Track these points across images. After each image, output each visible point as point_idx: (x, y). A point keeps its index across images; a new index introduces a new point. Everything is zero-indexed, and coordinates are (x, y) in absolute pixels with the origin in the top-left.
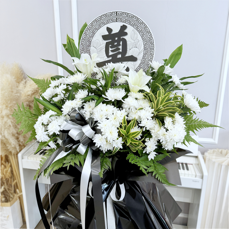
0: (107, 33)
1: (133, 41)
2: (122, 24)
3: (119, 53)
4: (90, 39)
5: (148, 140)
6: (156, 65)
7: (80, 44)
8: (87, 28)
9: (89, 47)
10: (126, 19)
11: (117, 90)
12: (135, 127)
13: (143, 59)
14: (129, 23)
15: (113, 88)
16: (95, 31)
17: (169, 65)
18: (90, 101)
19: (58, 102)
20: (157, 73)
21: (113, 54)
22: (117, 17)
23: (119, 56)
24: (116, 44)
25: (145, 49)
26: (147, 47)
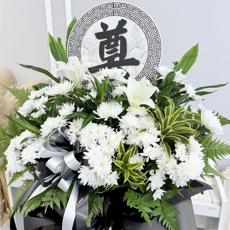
0: (101, 30)
1: (134, 40)
2: (120, 18)
3: (117, 55)
4: (80, 38)
5: (153, 172)
6: (164, 70)
7: (68, 44)
8: (76, 24)
9: (79, 48)
10: (126, 11)
11: (112, 105)
12: (135, 154)
13: (147, 63)
14: (129, 17)
15: (107, 102)
16: (86, 27)
17: (181, 70)
18: (78, 119)
19: (39, 118)
20: (165, 82)
21: (109, 56)
22: (114, 9)
23: (116, 58)
24: (112, 43)
25: (150, 49)
26: (152, 47)
